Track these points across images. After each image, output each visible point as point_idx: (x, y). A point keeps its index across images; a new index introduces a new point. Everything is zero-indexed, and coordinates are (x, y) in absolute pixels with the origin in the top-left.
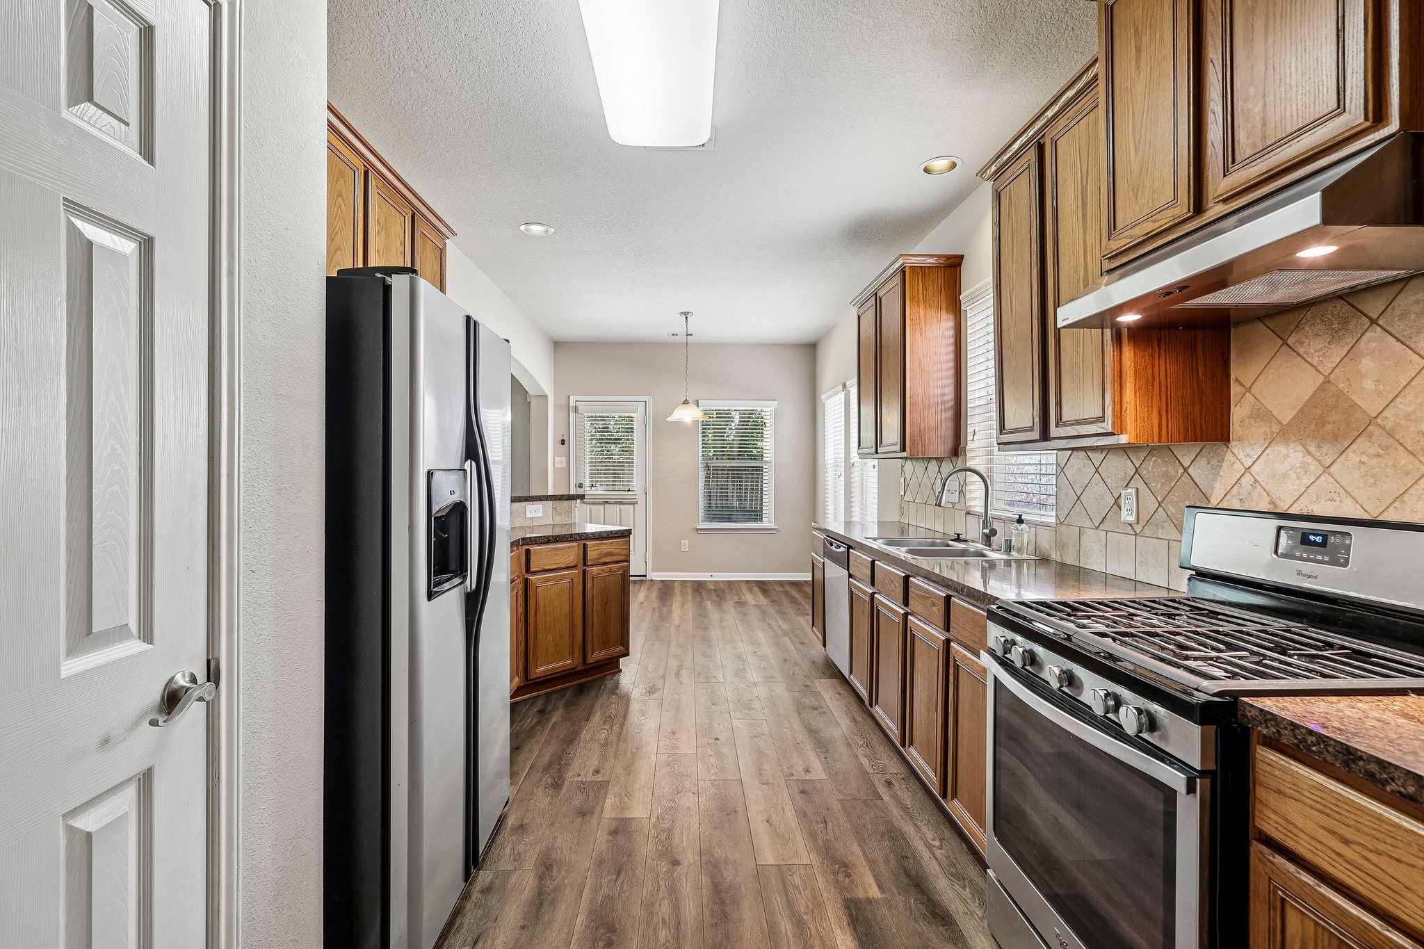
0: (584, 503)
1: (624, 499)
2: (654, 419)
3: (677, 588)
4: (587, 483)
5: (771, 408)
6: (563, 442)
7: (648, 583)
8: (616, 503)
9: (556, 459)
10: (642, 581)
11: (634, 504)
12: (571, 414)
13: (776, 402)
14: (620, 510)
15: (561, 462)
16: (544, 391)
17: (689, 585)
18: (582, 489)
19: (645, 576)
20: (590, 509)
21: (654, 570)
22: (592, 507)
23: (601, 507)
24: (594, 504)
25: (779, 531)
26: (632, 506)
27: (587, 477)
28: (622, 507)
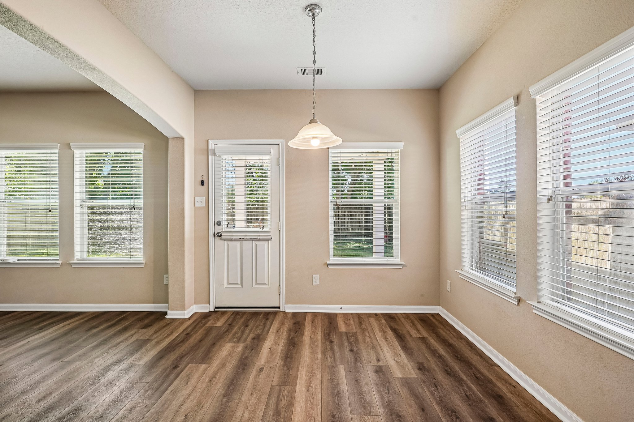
0: (221, 239)
1: (260, 236)
2: (287, 161)
3: (308, 320)
4: (224, 223)
5: (397, 150)
6: (202, 183)
7: (281, 314)
8: (251, 239)
9: (197, 198)
10: (275, 313)
11: (268, 240)
12: (210, 157)
13: (402, 144)
14: (256, 245)
15: (201, 202)
16: (180, 134)
17: (320, 317)
18: (220, 227)
19: (279, 308)
20: (228, 245)
21: (287, 302)
22: (230, 243)
23: (238, 243)
24: (231, 240)
25: (406, 266)
26: (266, 243)
27: (224, 215)
28: (258, 243)
